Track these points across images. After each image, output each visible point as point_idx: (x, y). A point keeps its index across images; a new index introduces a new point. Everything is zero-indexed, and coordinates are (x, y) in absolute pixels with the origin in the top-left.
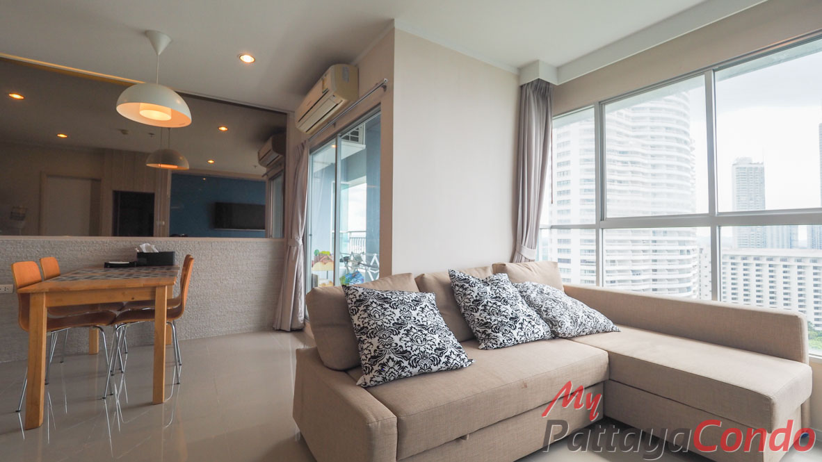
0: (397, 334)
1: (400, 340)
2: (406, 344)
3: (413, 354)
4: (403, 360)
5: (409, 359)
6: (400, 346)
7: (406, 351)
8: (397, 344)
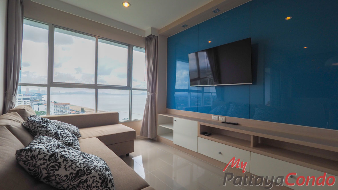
0: (59, 167)
1: (66, 170)
2: (72, 169)
3: (82, 169)
4: (82, 178)
5: (85, 173)
6: (70, 174)
7: (78, 172)
8: (66, 176)
